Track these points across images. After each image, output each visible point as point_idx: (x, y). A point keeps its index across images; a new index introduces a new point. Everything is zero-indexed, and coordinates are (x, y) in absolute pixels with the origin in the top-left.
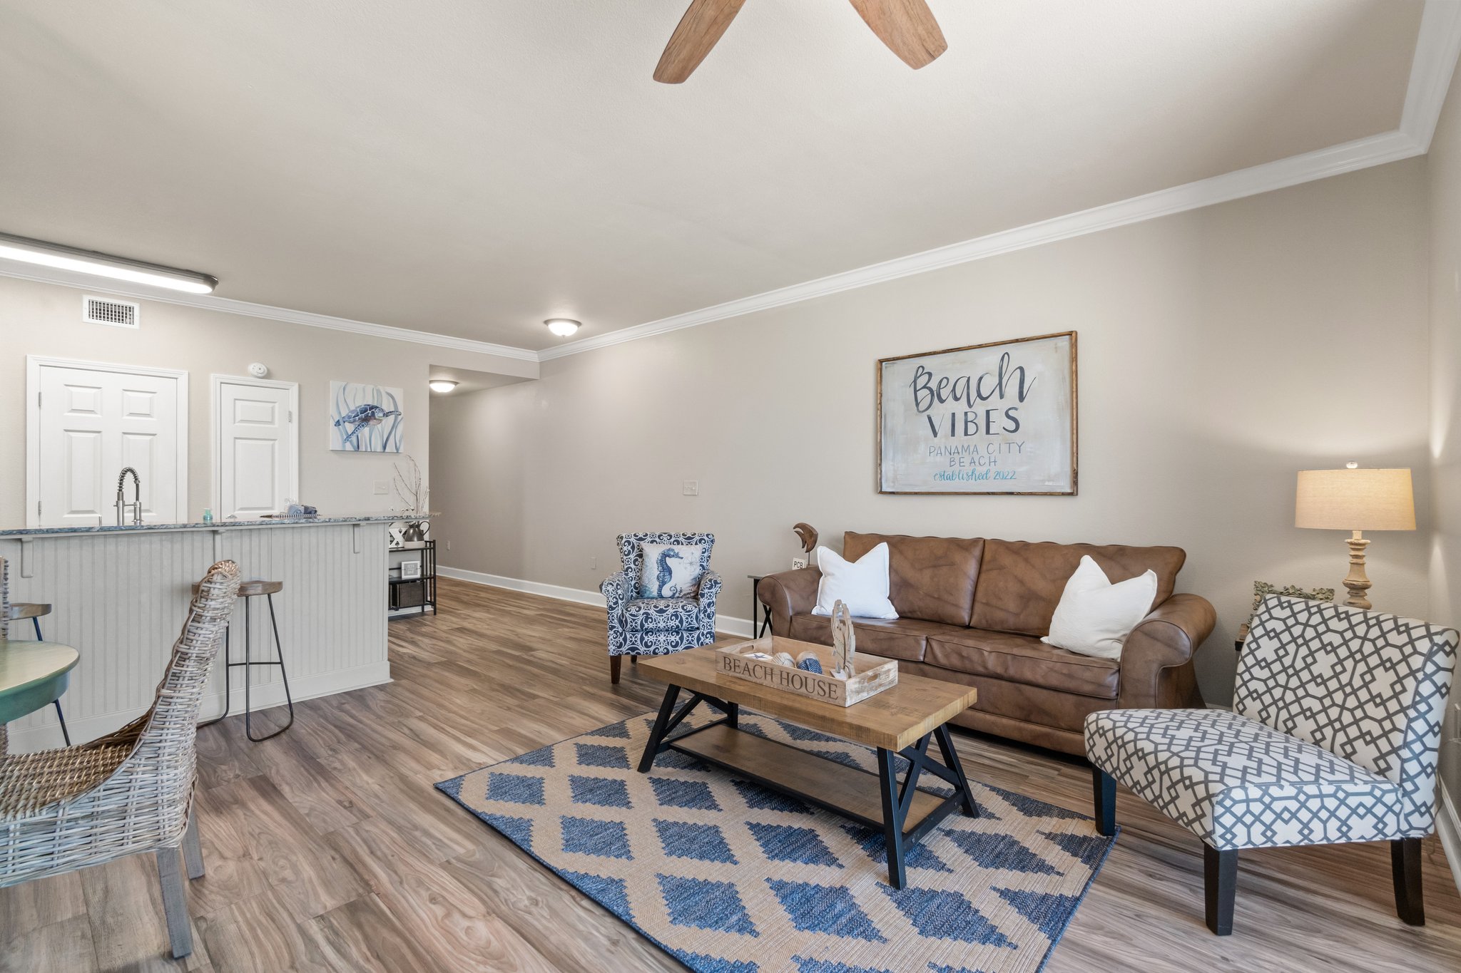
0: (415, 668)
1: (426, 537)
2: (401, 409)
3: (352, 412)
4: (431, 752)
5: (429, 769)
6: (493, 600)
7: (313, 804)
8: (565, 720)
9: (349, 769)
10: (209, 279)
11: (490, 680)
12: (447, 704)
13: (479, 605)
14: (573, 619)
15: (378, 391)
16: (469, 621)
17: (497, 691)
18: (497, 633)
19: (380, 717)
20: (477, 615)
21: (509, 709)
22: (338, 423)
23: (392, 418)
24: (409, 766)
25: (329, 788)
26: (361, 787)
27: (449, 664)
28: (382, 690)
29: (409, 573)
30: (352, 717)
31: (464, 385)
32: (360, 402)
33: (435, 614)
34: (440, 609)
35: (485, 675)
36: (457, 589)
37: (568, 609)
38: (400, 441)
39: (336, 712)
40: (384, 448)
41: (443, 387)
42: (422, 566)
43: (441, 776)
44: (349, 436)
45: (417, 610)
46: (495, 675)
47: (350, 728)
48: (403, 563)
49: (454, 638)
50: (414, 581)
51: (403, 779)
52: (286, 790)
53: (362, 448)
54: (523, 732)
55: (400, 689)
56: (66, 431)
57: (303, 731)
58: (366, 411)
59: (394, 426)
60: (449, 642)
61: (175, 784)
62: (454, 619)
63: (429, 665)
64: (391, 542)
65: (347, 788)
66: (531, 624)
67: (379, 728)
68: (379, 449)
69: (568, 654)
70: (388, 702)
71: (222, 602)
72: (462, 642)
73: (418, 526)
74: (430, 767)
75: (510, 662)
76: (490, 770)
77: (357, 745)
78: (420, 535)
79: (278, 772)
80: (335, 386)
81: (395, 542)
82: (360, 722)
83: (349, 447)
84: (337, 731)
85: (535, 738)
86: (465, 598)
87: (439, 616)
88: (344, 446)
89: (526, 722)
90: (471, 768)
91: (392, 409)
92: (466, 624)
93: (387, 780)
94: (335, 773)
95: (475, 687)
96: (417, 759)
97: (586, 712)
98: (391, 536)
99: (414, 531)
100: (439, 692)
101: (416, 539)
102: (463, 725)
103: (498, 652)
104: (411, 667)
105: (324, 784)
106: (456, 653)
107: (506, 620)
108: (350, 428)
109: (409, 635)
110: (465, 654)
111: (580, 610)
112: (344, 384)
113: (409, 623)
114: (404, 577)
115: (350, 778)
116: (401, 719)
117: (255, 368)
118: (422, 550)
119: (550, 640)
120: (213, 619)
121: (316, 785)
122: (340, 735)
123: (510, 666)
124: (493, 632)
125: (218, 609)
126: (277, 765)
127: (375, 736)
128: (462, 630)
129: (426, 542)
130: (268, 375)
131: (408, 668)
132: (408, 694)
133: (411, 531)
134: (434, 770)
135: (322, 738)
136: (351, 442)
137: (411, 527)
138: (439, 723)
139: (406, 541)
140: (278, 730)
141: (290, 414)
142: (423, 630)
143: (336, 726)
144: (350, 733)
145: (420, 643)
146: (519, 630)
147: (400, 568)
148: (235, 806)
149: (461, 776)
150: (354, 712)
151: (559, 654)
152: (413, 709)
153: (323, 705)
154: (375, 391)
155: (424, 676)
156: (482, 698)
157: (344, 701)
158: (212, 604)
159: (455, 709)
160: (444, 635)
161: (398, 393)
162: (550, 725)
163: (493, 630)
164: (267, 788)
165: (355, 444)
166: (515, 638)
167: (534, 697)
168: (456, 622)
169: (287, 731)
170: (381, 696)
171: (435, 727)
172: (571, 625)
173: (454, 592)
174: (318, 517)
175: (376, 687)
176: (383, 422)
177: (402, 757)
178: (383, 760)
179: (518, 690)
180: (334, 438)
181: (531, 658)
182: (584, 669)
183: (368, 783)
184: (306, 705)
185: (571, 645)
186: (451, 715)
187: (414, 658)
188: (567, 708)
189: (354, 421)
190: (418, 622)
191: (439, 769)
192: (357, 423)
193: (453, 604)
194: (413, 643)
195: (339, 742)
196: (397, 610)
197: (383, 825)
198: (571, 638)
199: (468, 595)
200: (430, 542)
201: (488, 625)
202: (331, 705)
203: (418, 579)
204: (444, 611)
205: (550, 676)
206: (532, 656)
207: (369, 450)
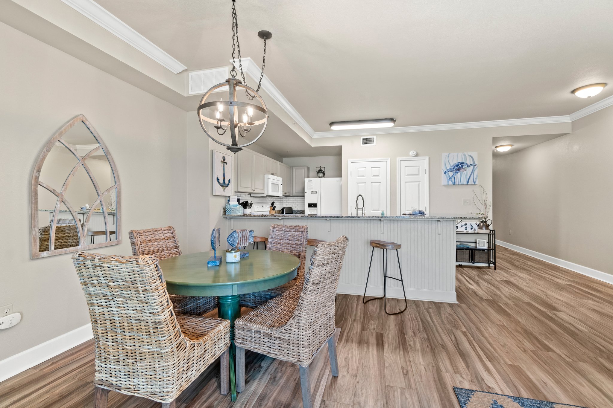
0: (473, 299)
1: (491, 228)
2: (476, 163)
3: (452, 166)
4: (461, 360)
5: (455, 373)
6: (535, 268)
7: (392, 362)
8: (573, 383)
9: (416, 349)
10: (392, 120)
11: (517, 323)
12: (482, 329)
13: (524, 269)
14: (598, 295)
15: (465, 155)
16: (515, 278)
17: (520, 333)
18: (532, 291)
19: (443, 323)
20: (522, 275)
21: (525, 351)
22: (445, 173)
23: (472, 167)
24: (445, 364)
25: (402, 356)
26: (416, 364)
27: (493, 303)
28: (450, 307)
29: (480, 245)
30: (431, 317)
31: (517, 146)
32: (456, 162)
33: (495, 269)
34: (499, 267)
35: (514, 318)
36: (513, 257)
37: (595, 286)
38: (476, 178)
39: (425, 311)
40: (468, 182)
41: (504, 148)
42: (488, 243)
43: (460, 382)
44: (450, 178)
45: (487, 265)
46: (521, 320)
47: (427, 323)
48: (477, 240)
49: (502, 286)
50: (484, 250)
51: (438, 371)
52: (386, 346)
53: (457, 183)
54: (531, 377)
55: (460, 310)
56: (357, 183)
57: (407, 316)
58: (458, 165)
59: (473, 171)
60: (498, 288)
61: (306, 338)
62: (506, 275)
63: (481, 299)
64: (472, 229)
65: (410, 361)
66: (560, 290)
67: (440, 330)
68: (465, 183)
69: (589, 323)
70: (450, 314)
71: (322, 258)
72: (506, 290)
73: (486, 222)
74: (456, 371)
75: (536, 314)
76: (495, 397)
77: (425, 336)
78: (487, 227)
79: (388, 334)
80: (444, 155)
81: (473, 229)
82: (433, 322)
83: (450, 183)
84: (420, 323)
85: (540, 387)
86: (517, 263)
87: (497, 270)
88: (448, 183)
89: (536, 368)
90: (482, 387)
91: (472, 163)
92: (512, 280)
93: (431, 367)
94: (409, 347)
95: (505, 324)
96: (452, 362)
97: (598, 385)
98: (471, 226)
99: (483, 224)
100: (481, 320)
101: (484, 228)
102: (488, 349)
103: (529, 304)
104: (471, 297)
105: (402, 352)
106: (500, 297)
107: (541, 283)
108: (451, 174)
109: (477, 278)
110: (506, 299)
111: (608, 289)
112: (448, 154)
113: (479, 271)
114: (478, 247)
115: (414, 355)
116: (453, 329)
117: (412, 153)
118: (489, 234)
119: (573, 307)
120: (318, 265)
121: (398, 350)
122: (421, 325)
123: (535, 317)
124: (529, 289)
125: (320, 261)
126: (389, 330)
127: (437, 334)
128: (508, 283)
129: (491, 230)
130: (417, 155)
131: (469, 298)
132: (463, 314)
133: (482, 224)
134: (458, 375)
135: (413, 324)
136: (452, 181)
137: (482, 222)
138: (473, 341)
139: (479, 229)
140: (399, 311)
141: (425, 170)
142: (485, 277)
143: (421, 320)
144: (426, 327)
145: (481, 284)
146: (549, 293)
147: (476, 242)
148: (365, 345)
149: (473, 391)
150: (433, 315)
151: (580, 321)
152: (462, 325)
153: (421, 305)
154: (463, 155)
155: (475, 305)
156: (508, 335)
157: (431, 307)
158: (317, 258)
159: (486, 335)
160: (497, 283)
161: (475, 155)
162: (557, 382)
163: (529, 287)
164: (380, 342)
165: (454, 181)
166: (544, 297)
167: (549, 349)
168: (506, 276)
169: (402, 313)
170: (449, 310)
171: (470, 342)
172: (596, 299)
173: (511, 258)
174: (425, 216)
175: (448, 303)
176: (467, 170)
177: (444, 355)
178: (434, 352)
179: (536, 339)
180: (444, 179)
181: (554, 317)
182: (602, 341)
183: (420, 364)
184: (416, 303)
185: (595, 317)
186: (482, 338)
187: (475, 292)
188: (579, 373)
189: (453, 171)
190: (484, 272)
191: (461, 376)
192: (454, 172)
193: (508, 265)
194: (477, 283)
195: (419, 330)
196: (473, 263)
197: (415, 399)
198: (594, 310)
199: (519, 262)
200: (493, 231)
201: (527, 283)
202: (424, 307)
203: (486, 249)
204: (501, 269)
205: (567, 336)
206: (555, 314)
207: (460, 184)
